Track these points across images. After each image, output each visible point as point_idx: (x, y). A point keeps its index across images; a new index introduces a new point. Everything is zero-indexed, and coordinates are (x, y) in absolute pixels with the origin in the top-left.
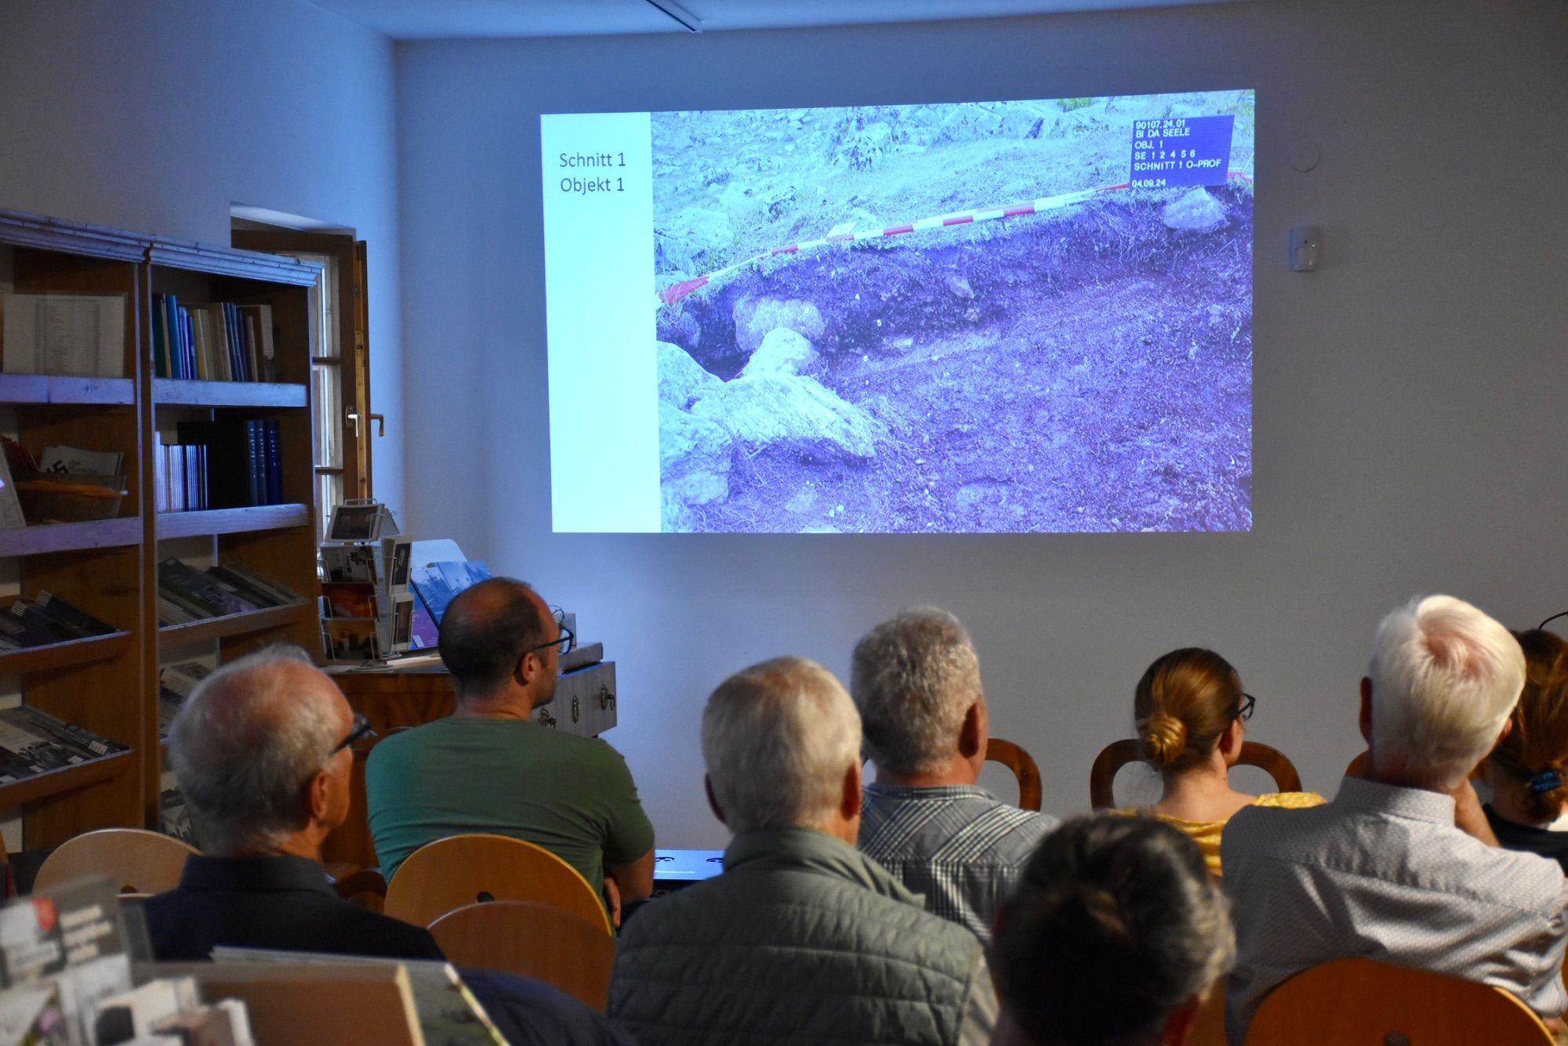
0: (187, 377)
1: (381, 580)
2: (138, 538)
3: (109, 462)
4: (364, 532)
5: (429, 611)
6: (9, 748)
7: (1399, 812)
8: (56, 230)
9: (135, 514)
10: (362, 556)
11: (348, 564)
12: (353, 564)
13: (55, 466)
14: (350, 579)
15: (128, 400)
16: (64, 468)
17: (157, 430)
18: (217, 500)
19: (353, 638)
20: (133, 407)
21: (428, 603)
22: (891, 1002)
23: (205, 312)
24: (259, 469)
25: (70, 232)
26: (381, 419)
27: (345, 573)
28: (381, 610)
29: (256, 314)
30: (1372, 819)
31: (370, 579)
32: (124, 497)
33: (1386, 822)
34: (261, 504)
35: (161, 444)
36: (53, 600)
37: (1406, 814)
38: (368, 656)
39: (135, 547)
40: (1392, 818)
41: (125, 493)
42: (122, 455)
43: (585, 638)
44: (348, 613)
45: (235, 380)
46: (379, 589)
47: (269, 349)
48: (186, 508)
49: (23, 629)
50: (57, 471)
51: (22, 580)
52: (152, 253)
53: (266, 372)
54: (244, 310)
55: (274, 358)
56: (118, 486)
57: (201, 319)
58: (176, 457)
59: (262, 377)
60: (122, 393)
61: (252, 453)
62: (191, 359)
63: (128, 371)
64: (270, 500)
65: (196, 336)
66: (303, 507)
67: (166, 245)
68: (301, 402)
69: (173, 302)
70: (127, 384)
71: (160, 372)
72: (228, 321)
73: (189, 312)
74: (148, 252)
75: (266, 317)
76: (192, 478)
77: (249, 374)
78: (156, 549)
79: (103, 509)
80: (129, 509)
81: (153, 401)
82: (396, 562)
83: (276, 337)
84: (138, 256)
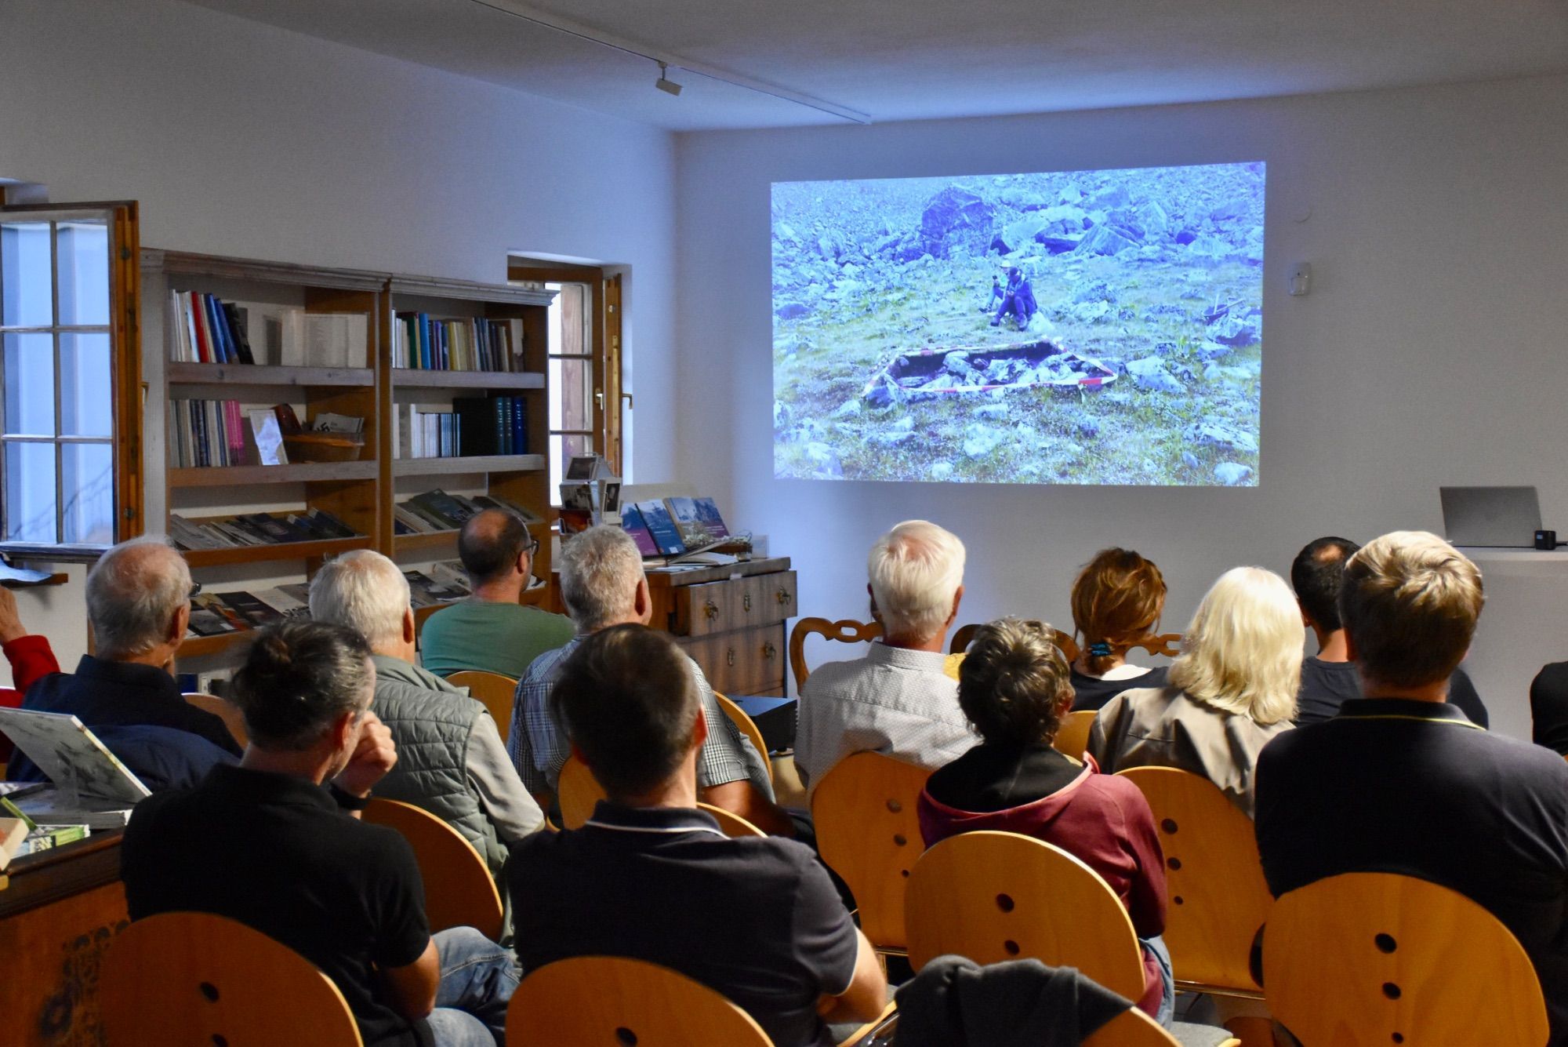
0: (439, 368)
1: (597, 509)
2: (375, 474)
3: (353, 424)
4: (586, 475)
5: (650, 532)
6: (276, 608)
7: (898, 665)
8: (299, 271)
9: (372, 458)
10: (584, 492)
11: (576, 496)
12: (578, 497)
13: (322, 426)
14: (577, 507)
15: (369, 383)
16: (327, 428)
17: (395, 402)
18: (466, 451)
20: (372, 389)
21: (650, 525)
22: (420, 746)
23: (460, 325)
24: (505, 431)
25: (313, 273)
26: (631, 397)
27: (574, 503)
29: (508, 326)
30: (882, 669)
31: (589, 507)
32: (362, 447)
33: (890, 671)
34: (506, 453)
35: (417, 412)
36: (319, 514)
37: (903, 665)
39: (372, 480)
40: (893, 668)
41: (362, 444)
42: (363, 419)
43: (775, 552)
45: (495, 370)
46: (594, 515)
47: (518, 348)
48: (440, 455)
49: (287, 532)
50: (323, 430)
51: (307, 501)
52: (392, 287)
53: (514, 364)
54: (496, 323)
55: (523, 354)
56: (358, 442)
57: (456, 329)
58: (431, 419)
59: (512, 370)
60: (367, 378)
61: (501, 420)
62: (444, 354)
63: (370, 364)
64: (515, 453)
65: (450, 341)
66: (540, 457)
67: (403, 280)
68: (540, 385)
69: (427, 317)
70: (370, 373)
71: (413, 365)
72: (481, 330)
73: (444, 322)
74: (386, 285)
75: (516, 326)
76: (446, 436)
77: (498, 368)
78: (393, 482)
79: (344, 454)
80: (366, 455)
81: (392, 383)
82: (608, 497)
83: (526, 340)
84: (378, 288)
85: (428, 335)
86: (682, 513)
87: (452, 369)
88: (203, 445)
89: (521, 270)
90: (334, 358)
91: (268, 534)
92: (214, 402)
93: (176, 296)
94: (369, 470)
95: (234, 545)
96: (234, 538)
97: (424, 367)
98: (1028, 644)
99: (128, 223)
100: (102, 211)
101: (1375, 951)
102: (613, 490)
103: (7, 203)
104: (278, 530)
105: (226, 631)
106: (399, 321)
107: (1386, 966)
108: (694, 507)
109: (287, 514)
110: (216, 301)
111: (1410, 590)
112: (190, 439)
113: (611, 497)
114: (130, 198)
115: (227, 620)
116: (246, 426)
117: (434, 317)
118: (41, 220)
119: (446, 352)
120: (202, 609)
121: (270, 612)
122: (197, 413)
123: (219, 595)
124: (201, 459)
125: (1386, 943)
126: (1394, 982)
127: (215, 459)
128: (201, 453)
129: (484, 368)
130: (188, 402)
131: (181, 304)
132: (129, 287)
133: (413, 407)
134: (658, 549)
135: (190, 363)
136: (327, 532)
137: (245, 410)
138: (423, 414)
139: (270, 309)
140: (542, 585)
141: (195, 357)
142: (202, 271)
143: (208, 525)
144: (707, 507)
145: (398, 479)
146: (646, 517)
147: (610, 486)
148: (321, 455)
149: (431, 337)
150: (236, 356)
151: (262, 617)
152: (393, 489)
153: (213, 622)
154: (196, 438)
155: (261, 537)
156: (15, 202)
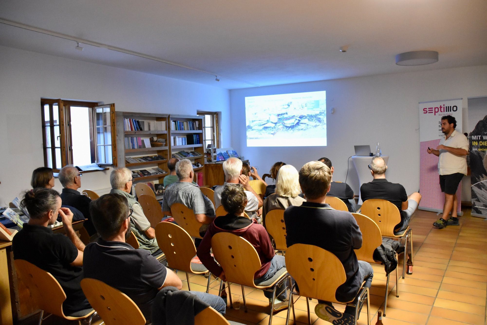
0: (181, 130)
3: (163, 140)
4: (210, 147)
5: (223, 156)
6: (150, 172)
10: (211, 150)
11: (209, 151)
14: (209, 153)
17: (172, 136)
18: (188, 144)
19: (209, 159)
20: (167, 134)
24: (195, 140)
28: (212, 156)
29: (195, 123)
34: (196, 144)
36: (159, 156)
38: (211, 162)
39: (167, 150)
42: (165, 139)
44: (209, 157)
45: (193, 130)
46: (212, 154)
47: (197, 126)
48: (183, 145)
50: (159, 142)
53: (197, 129)
55: (199, 127)
56: (164, 143)
57: (185, 123)
58: (181, 139)
59: (196, 130)
60: (166, 132)
61: (194, 138)
62: (183, 128)
63: (166, 130)
64: (197, 144)
65: (184, 125)
66: (202, 144)
67: (172, 115)
68: (201, 132)
69: (179, 121)
70: (166, 131)
71: (176, 130)
72: (190, 123)
73: (182, 122)
74: (169, 116)
75: (197, 122)
76: (184, 141)
77: (194, 129)
78: (171, 150)
79: (161, 145)
80: (166, 145)
81: (171, 133)
82: (214, 151)
83: (199, 125)
84: (167, 117)
85: (179, 124)
86: (230, 153)
87: (184, 130)
88: (133, 145)
89: (199, 113)
90: (159, 129)
91: (147, 160)
92: (135, 138)
93: (126, 120)
94: (167, 148)
95: (140, 162)
96: (140, 161)
97: (178, 130)
98: (235, 189)
99: (113, 107)
100: (109, 106)
101: (308, 261)
102: (215, 150)
103: (98, 105)
104: (150, 159)
105: (138, 177)
106: (173, 122)
107: (311, 265)
108: (232, 152)
109: (152, 156)
110: (135, 121)
111: (312, 176)
112: (131, 144)
113: (215, 151)
114: (113, 103)
115: (140, 175)
116: (143, 141)
117: (180, 121)
118: (101, 108)
119: (183, 127)
120: (136, 173)
121: (148, 173)
122: (132, 140)
123: (140, 171)
124: (133, 147)
125: (310, 260)
126: (312, 268)
127: (136, 147)
128: (133, 146)
129: (191, 130)
130: (130, 138)
131: (127, 121)
132: (114, 118)
133: (177, 137)
134: (224, 159)
135: (129, 131)
136: (159, 159)
137: (142, 139)
138: (179, 138)
139: (148, 121)
140: (203, 166)
141: (130, 130)
142: (131, 115)
143: (136, 159)
144: (234, 152)
145: (173, 149)
146: (222, 154)
147: (214, 149)
148: (157, 146)
149: (180, 125)
150: (139, 129)
151: (147, 174)
152: (171, 151)
153: (137, 175)
154: (132, 144)
155: (146, 161)
156: (100, 105)
